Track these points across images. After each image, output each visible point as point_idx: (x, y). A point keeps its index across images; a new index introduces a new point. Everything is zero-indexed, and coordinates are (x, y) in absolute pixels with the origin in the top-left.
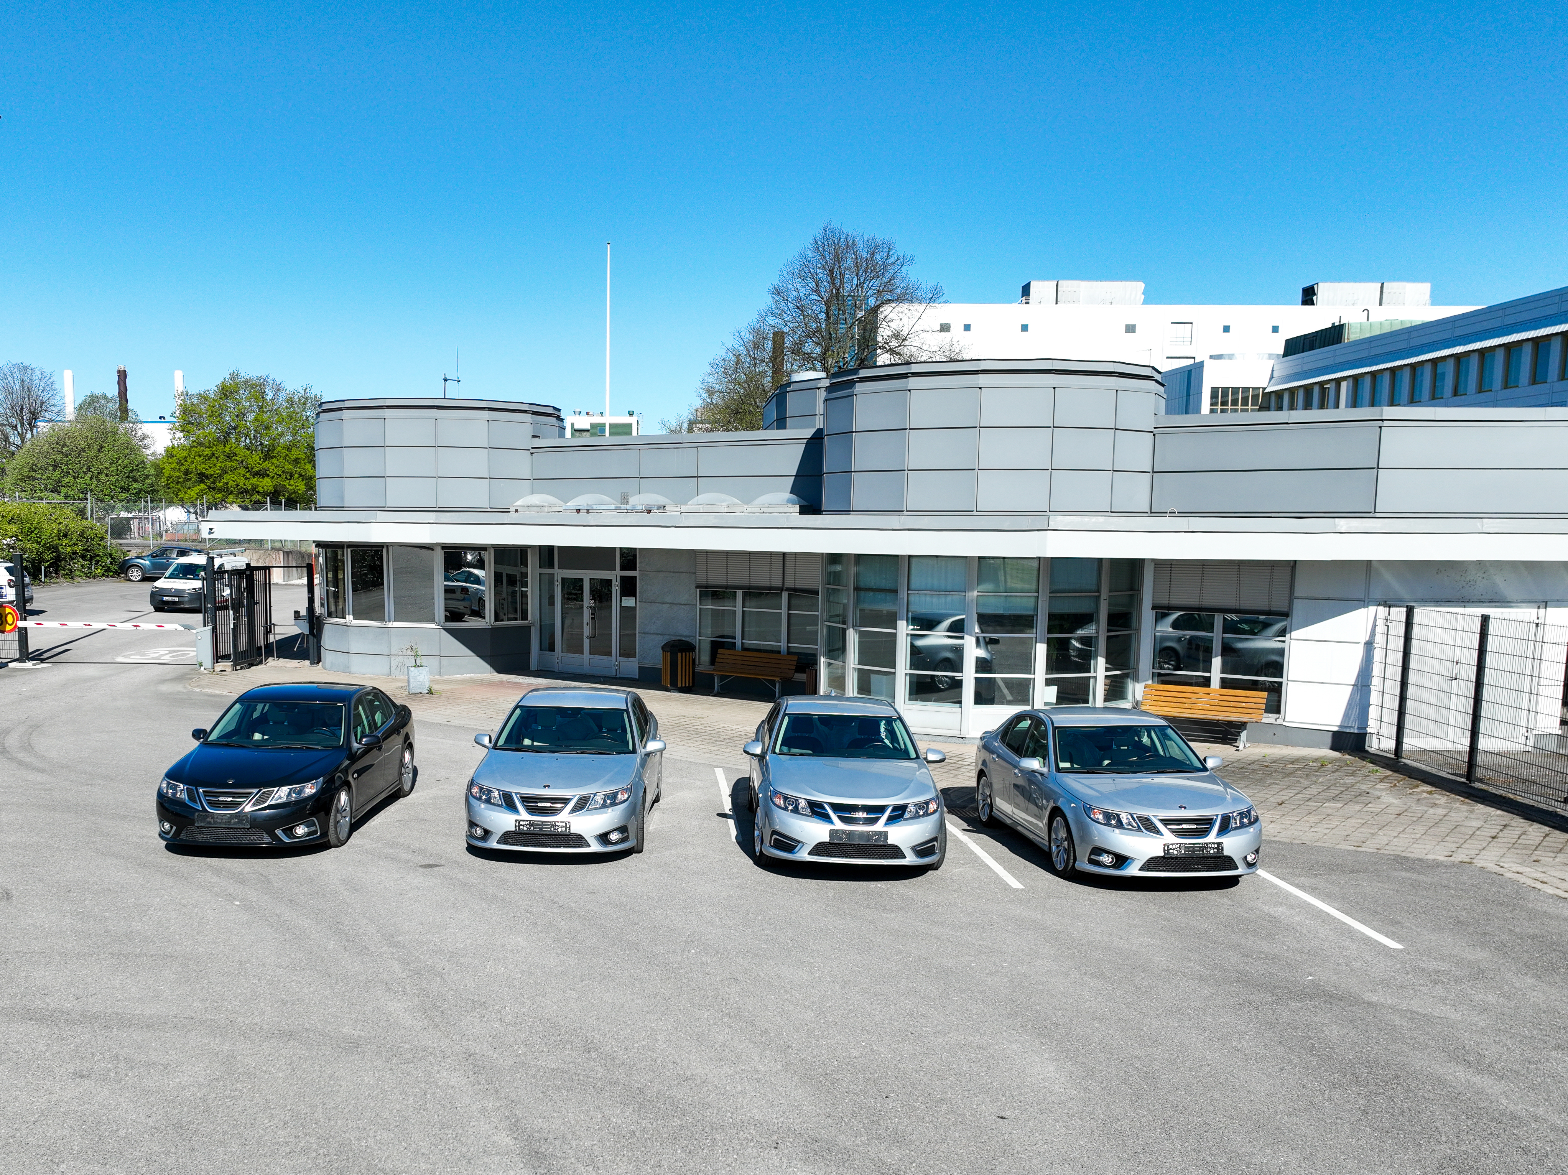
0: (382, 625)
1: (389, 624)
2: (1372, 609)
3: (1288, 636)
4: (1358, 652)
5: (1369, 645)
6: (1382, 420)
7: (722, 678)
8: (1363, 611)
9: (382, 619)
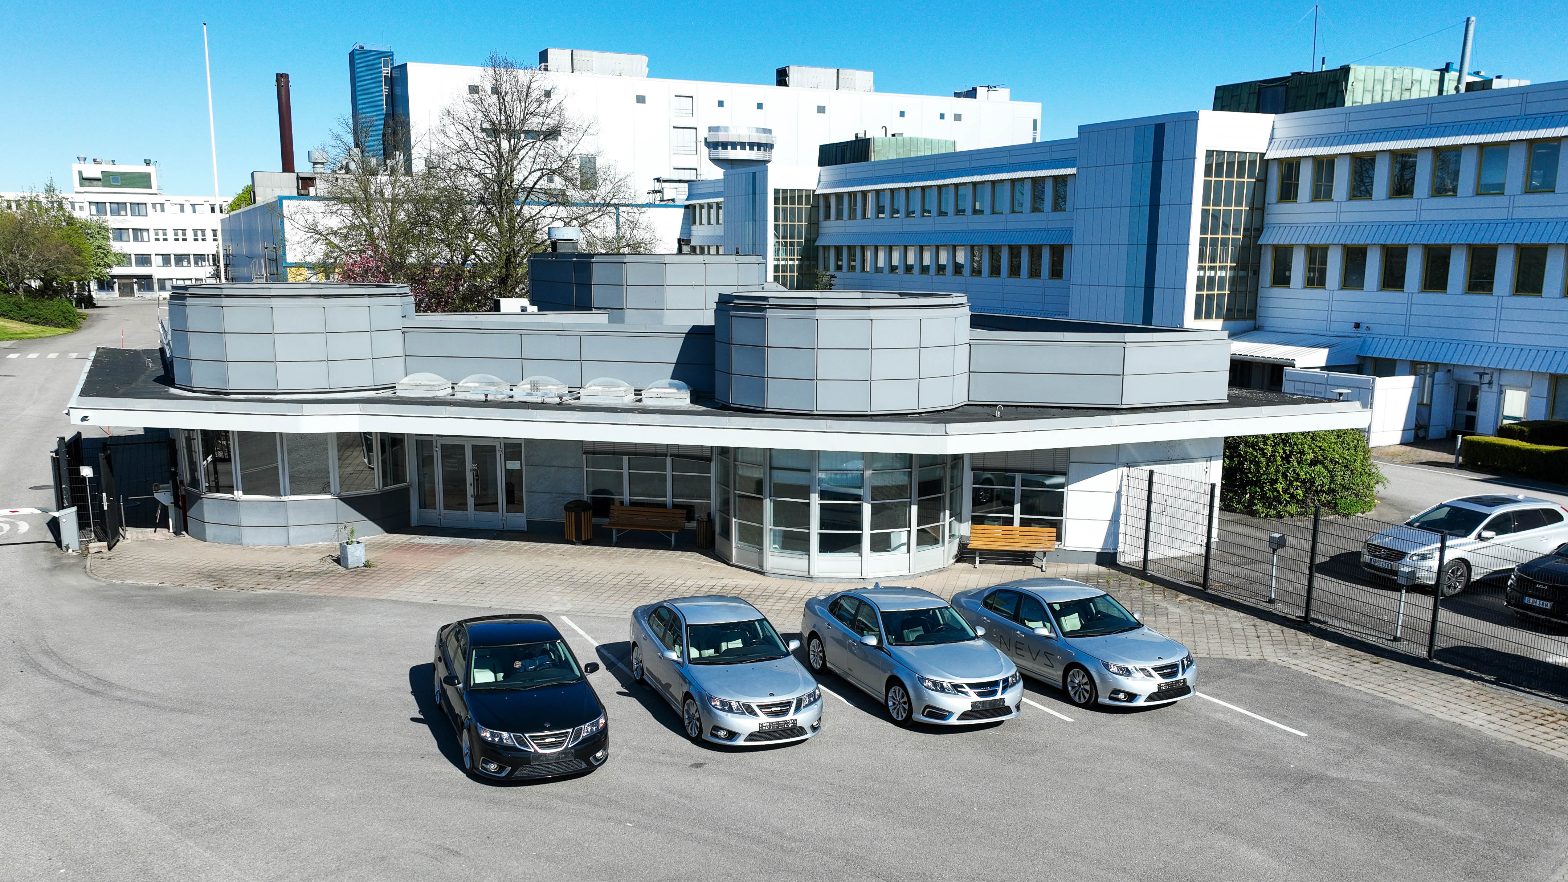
0: (278, 499)
1: (284, 498)
2: (1120, 469)
3: (1066, 488)
4: (1113, 498)
5: (1119, 493)
6: (1125, 343)
7: (618, 531)
8: (1115, 471)
9: (278, 494)
